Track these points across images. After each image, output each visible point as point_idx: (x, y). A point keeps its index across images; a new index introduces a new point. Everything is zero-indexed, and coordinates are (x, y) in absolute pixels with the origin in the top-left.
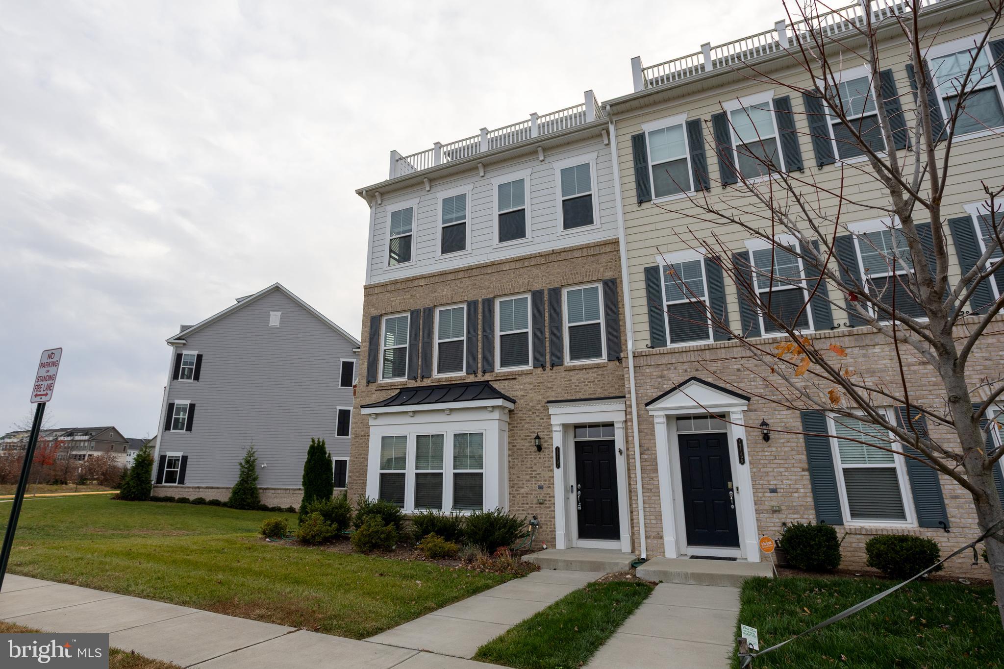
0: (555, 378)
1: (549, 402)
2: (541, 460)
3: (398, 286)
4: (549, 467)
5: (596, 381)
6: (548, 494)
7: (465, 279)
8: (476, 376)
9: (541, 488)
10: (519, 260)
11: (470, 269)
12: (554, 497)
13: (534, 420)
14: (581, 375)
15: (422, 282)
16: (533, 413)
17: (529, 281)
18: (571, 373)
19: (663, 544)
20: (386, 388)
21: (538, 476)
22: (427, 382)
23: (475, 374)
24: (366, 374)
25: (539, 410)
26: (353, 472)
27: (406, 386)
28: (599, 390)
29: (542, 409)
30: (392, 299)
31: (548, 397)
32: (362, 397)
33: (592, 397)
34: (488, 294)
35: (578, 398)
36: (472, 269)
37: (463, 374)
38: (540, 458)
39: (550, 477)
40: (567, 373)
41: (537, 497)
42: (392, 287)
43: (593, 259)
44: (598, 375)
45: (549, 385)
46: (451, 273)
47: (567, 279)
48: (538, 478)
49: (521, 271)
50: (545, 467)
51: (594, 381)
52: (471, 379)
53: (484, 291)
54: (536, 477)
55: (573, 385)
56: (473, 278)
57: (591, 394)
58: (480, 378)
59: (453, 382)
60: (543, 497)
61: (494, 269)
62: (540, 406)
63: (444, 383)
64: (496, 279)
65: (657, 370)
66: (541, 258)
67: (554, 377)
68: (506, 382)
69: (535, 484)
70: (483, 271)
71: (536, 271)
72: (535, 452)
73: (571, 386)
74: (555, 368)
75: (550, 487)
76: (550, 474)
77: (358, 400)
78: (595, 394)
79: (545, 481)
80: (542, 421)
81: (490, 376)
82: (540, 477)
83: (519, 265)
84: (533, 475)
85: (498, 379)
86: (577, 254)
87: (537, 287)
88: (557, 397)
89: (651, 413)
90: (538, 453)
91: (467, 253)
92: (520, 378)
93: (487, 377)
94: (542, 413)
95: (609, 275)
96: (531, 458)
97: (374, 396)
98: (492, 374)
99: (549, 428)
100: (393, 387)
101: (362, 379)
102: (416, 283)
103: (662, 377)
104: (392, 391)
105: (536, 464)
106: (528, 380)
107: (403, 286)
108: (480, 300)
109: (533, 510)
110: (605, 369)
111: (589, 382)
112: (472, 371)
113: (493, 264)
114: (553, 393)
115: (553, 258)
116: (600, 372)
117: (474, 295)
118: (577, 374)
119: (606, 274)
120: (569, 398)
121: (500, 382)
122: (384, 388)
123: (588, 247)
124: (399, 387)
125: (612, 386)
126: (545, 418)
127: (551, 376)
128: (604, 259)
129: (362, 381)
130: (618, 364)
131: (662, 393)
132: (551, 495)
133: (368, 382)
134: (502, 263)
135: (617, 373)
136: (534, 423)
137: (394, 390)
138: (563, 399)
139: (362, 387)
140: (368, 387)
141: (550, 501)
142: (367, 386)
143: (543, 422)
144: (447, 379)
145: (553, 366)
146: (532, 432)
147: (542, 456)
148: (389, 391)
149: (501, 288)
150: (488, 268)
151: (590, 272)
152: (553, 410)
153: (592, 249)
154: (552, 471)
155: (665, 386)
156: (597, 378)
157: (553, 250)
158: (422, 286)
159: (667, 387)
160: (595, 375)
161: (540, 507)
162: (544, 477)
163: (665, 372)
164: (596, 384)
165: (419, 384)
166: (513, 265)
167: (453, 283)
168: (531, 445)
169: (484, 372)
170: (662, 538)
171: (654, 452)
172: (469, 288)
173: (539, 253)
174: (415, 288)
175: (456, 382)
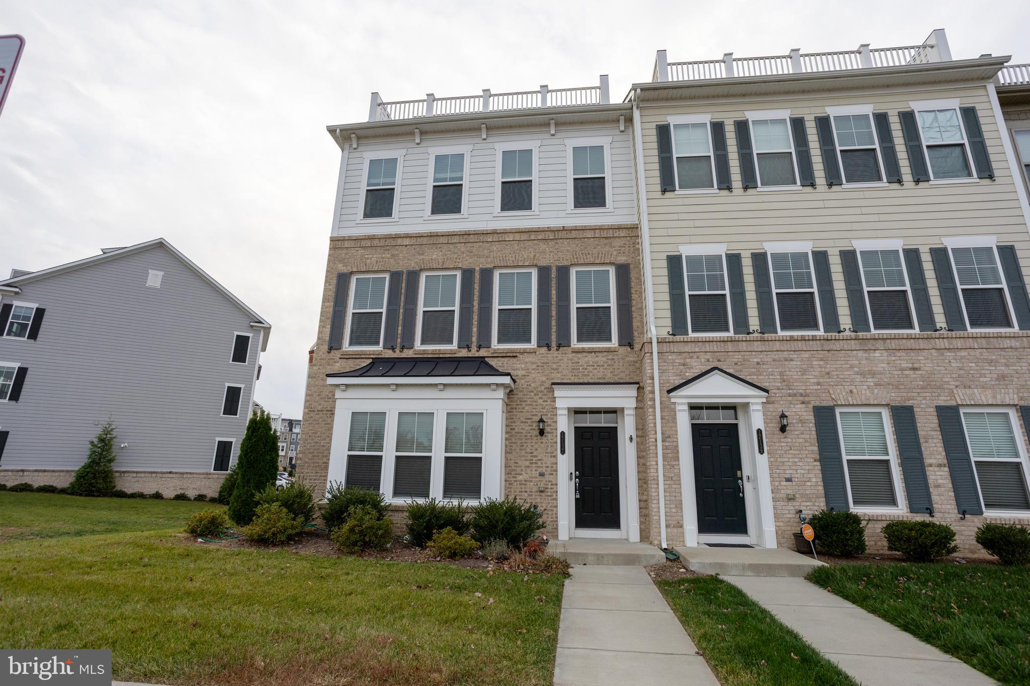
0: (561, 360)
1: (553, 384)
2: (542, 445)
3: (376, 242)
4: (553, 453)
5: (606, 365)
6: (549, 481)
7: (460, 245)
8: (470, 351)
9: (542, 475)
10: (525, 232)
11: (467, 234)
12: (557, 485)
13: (537, 402)
14: (590, 358)
15: (407, 242)
16: (535, 395)
17: (535, 255)
18: (579, 355)
19: (683, 533)
20: (354, 356)
21: (539, 463)
22: (408, 354)
23: (468, 348)
24: (328, 338)
25: (541, 392)
26: (304, 453)
27: (380, 356)
28: (609, 375)
29: (545, 391)
30: (366, 256)
31: (553, 379)
32: (320, 365)
33: (601, 381)
34: (487, 263)
35: (586, 381)
36: (469, 235)
37: (454, 346)
38: (542, 443)
39: (553, 463)
40: (574, 355)
41: (537, 485)
42: (368, 243)
43: (606, 241)
44: (608, 359)
45: (554, 366)
46: (443, 236)
47: (577, 258)
48: (539, 464)
49: (527, 244)
50: (548, 453)
51: (603, 365)
52: (464, 353)
53: (483, 260)
54: (536, 463)
55: (581, 368)
56: (470, 244)
57: (600, 378)
58: (474, 353)
59: (441, 356)
60: (544, 484)
61: (496, 237)
62: (543, 387)
63: (430, 356)
64: (497, 249)
65: (680, 357)
66: (550, 233)
67: (560, 358)
68: (506, 360)
69: (536, 470)
70: (481, 238)
71: (543, 246)
72: (536, 436)
73: (579, 369)
74: (561, 349)
75: (552, 474)
76: (553, 460)
77: (315, 368)
78: (605, 378)
79: (547, 467)
80: (544, 403)
81: (486, 351)
82: (542, 463)
83: (524, 237)
84: (534, 461)
85: (495, 355)
86: (589, 234)
87: (543, 263)
88: (562, 379)
89: (673, 400)
90: (539, 437)
91: (462, 217)
92: (521, 356)
93: (483, 353)
94: (545, 395)
95: (622, 259)
96: (532, 442)
97: (338, 365)
98: (488, 349)
99: (553, 412)
100: (363, 356)
101: (322, 345)
102: (399, 241)
103: (684, 365)
104: (362, 360)
105: (536, 450)
106: (531, 360)
107: (382, 243)
108: (477, 269)
109: (531, 499)
110: (615, 353)
111: (598, 366)
112: (465, 343)
113: (494, 232)
114: (559, 375)
115: (563, 234)
116: (610, 357)
117: (470, 263)
118: (586, 357)
119: (619, 258)
120: (576, 381)
121: (498, 359)
122: (351, 357)
123: (601, 229)
124: (372, 356)
125: (622, 372)
126: (549, 400)
127: (557, 357)
128: (617, 243)
129: (322, 347)
130: (629, 349)
131: (684, 381)
132: (554, 482)
133: (331, 349)
134: (505, 232)
135: (628, 359)
136: (537, 405)
137: (364, 360)
138: (569, 381)
139: (321, 353)
140: (330, 355)
141: (551, 488)
142: (329, 353)
143: (547, 405)
144: (433, 352)
145: (559, 346)
146: (533, 415)
147: (543, 441)
148: (358, 361)
149: (503, 259)
150: (488, 236)
151: (602, 254)
152: (559, 392)
153: (605, 231)
154: (555, 457)
155: (687, 374)
156: (607, 362)
157: (564, 227)
158: (406, 246)
159: (689, 375)
160: (604, 359)
161: (541, 496)
162: (546, 463)
163: (688, 360)
164: (606, 369)
165: (397, 354)
166: (517, 237)
167: (445, 247)
168: (531, 429)
169: (479, 347)
170: (681, 526)
171: (675, 440)
172: (465, 255)
173: (548, 228)
174: (397, 247)
175: (444, 356)
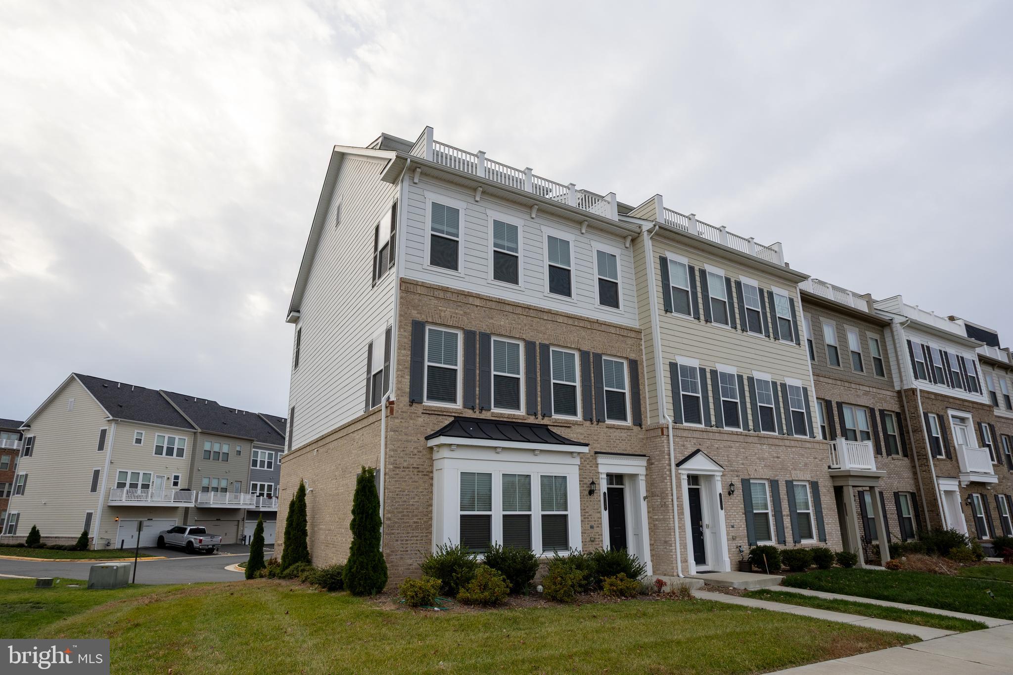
0: (600, 433)
1: (596, 453)
2: (591, 503)
3: (449, 295)
4: (598, 509)
5: (626, 439)
6: (597, 533)
7: (522, 316)
8: (537, 418)
9: (592, 527)
11: (528, 308)
12: (602, 535)
13: (585, 467)
14: (617, 433)
16: (584, 461)
17: (578, 340)
18: (611, 430)
19: (688, 566)
20: (436, 413)
21: (590, 517)
22: (486, 415)
23: (535, 416)
24: (408, 390)
25: (588, 458)
27: (461, 415)
28: (629, 448)
29: (591, 458)
30: (440, 308)
31: (595, 448)
32: (402, 418)
33: (625, 452)
34: (544, 339)
35: (615, 452)
36: (530, 309)
37: (522, 412)
38: (591, 501)
39: (598, 518)
40: (607, 429)
41: (589, 535)
42: (441, 295)
43: (622, 339)
44: (628, 435)
45: (595, 438)
47: (606, 348)
48: (590, 519)
49: (574, 328)
50: (594, 509)
51: (625, 440)
52: (531, 420)
53: (541, 335)
54: (588, 518)
55: (612, 441)
56: (530, 318)
57: (623, 450)
58: (540, 421)
59: (514, 420)
60: (594, 535)
61: (550, 317)
62: (589, 455)
63: (505, 420)
64: (551, 327)
65: (681, 440)
66: (588, 322)
67: (599, 431)
68: (563, 428)
69: (588, 524)
70: (540, 314)
71: (583, 333)
72: (587, 496)
73: (611, 442)
74: (599, 424)
75: (598, 527)
76: (598, 515)
77: (396, 421)
78: (626, 450)
79: (595, 521)
80: (591, 468)
81: (548, 420)
82: (591, 518)
83: (570, 322)
84: (586, 517)
85: (555, 424)
86: (613, 330)
87: (585, 348)
88: (601, 449)
89: (680, 471)
90: (589, 496)
91: (519, 288)
92: (573, 427)
93: (546, 421)
94: (591, 461)
95: (633, 356)
96: (584, 501)
97: (421, 420)
98: (550, 418)
99: (596, 475)
100: (445, 414)
101: (402, 396)
102: (471, 300)
103: (684, 446)
104: (444, 417)
105: (588, 507)
106: (580, 431)
107: (454, 298)
108: (537, 343)
109: (586, 548)
110: (632, 431)
111: (622, 440)
112: (531, 411)
113: (549, 312)
114: (599, 446)
115: (596, 326)
116: (629, 434)
117: (531, 336)
118: (615, 432)
119: (631, 355)
120: (609, 451)
121: (558, 428)
122: (433, 413)
123: (620, 328)
124: (453, 414)
125: (636, 446)
126: (594, 466)
127: (597, 430)
128: (630, 342)
129: (402, 399)
130: (639, 429)
131: (684, 458)
132: (600, 533)
133: (412, 402)
134: (557, 314)
135: (639, 436)
136: (586, 470)
137: (446, 417)
138: (605, 451)
139: (401, 405)
140: (412, 408)
141: (599, 538)
142: (411, 406)
143: (592, 470)
144: (509, 416)
145: (598, 421)
146: (584, 478)
147: (592, 500)
148: (441, 417)
149: (556, 338)
150: (544, 314)
151: (621, 349)
152: (601, 460)
153: (622, 330)
154: (600, 512)
155: (685, 453)
156: (627, 438)
157: (597, 320)
158: (477, 306)
159: (687, 454)
160: (625, 435)
161: (592, 544)
162: (594, 518)
163: (685, 443)
164: (627, 443)
165: (476, 415)
166: (566, 320)
167: (511, 316)
168: (583, 490)
169: (544, 416)
170: (687, 562)
171: (681, 500)
172: (527, 327)
173: (587, 318)
174: (468, 306)
175: (516, 421)
